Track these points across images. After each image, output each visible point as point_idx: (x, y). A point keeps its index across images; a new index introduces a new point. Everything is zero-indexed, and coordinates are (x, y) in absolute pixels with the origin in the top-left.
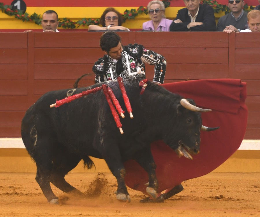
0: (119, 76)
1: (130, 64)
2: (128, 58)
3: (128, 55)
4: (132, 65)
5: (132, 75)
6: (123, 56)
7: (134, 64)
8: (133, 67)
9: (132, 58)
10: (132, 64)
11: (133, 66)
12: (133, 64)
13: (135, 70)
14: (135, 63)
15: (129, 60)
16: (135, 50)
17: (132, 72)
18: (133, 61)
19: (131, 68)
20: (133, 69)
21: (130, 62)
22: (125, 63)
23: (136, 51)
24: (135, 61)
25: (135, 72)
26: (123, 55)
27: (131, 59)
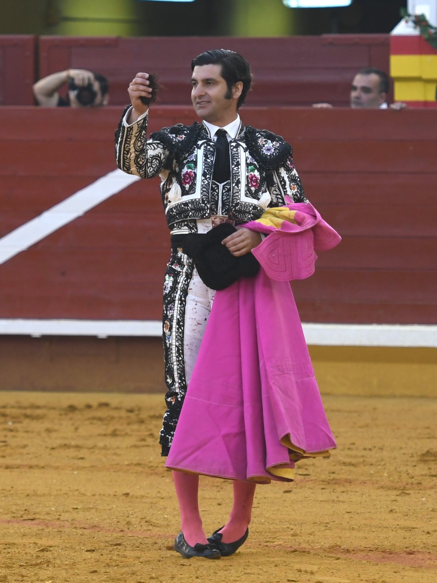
0: (218, 186)
1: (247, 174)
2: (246, 160)
3: (247, 152)
4: (251, 179)
5: (245, 203)
6: (233, 153)
7: (257, 179)
8: (252, 186)
9: (254, 164)
10: (252, 177)
11: (254, 184)
12: (254, 178)
13: (255, 196)
14: (259, 177)
15: (248, 165)
16: (271, 145)
17: (249, 195)
18: (256, 171)
19: (247, 185)
20: (253, 189)
21: (248, 170)
22: (235, 168)
23: (273, 151)
24: (260, 174)
25: (254, 198)
26: (235, 149)
27: (251, 164)
